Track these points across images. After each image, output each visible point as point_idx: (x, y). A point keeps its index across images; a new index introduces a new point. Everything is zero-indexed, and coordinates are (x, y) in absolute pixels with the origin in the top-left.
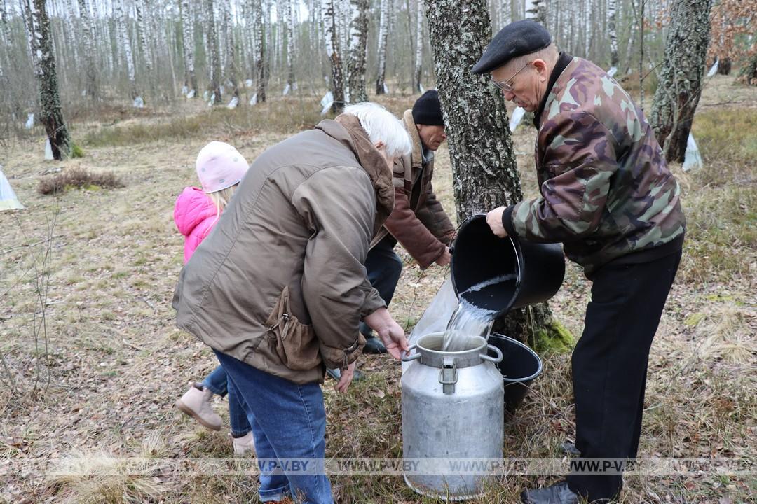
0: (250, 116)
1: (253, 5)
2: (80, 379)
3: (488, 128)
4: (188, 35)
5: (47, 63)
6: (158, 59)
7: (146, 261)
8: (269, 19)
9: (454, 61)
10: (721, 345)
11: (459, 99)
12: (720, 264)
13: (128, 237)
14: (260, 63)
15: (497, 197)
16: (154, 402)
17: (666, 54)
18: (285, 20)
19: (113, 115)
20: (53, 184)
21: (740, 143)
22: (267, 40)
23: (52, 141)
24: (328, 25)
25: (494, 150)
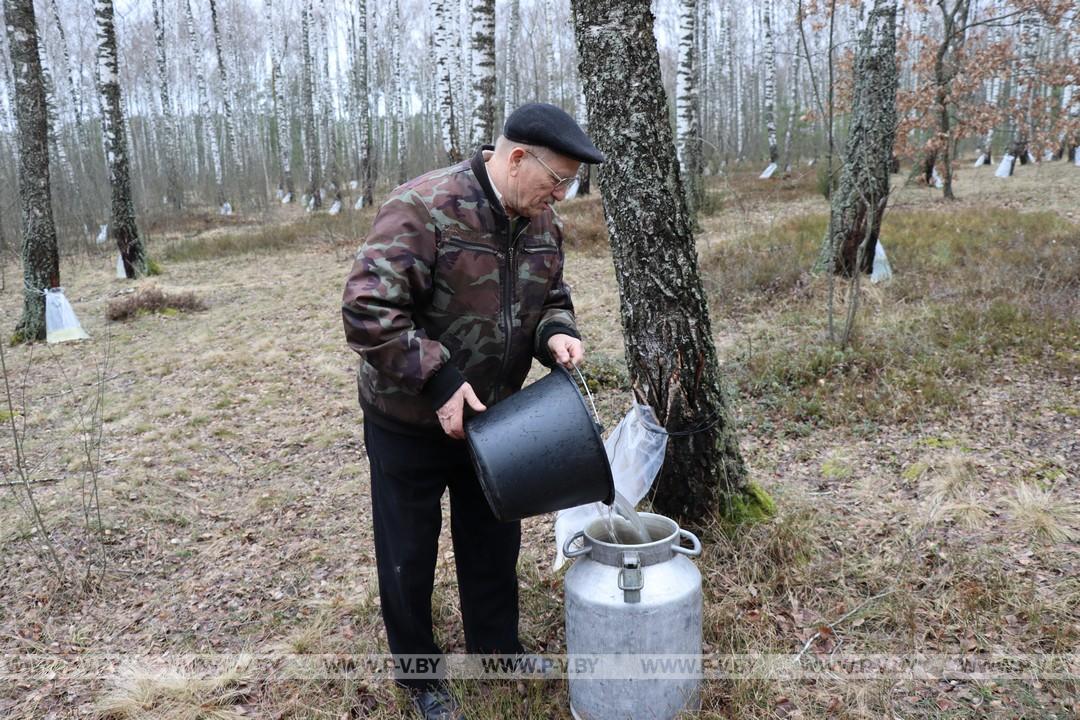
0: (354, 222)
1: (358, 97)
2: (147, 560)
3: (667, 237)
4: (284, 131)
5: (121, 167)
6: (249, 159)
7: (230, 403)
8: (376, 111)
9: (622, 150)
10: (950, 505)
11: (629, 199)
12: (934, 399)
13: (208, 372)
14: (365, 162)
15: (678, 326)
16: (237, 595)
17: (848, 148)
18: (395, 112)
19: (198, 224)
20: (123, 308)
21: (930, 250)
22: (374, 136)
23: (124, 257)
24: (445, 116)
25: (675, 264)
